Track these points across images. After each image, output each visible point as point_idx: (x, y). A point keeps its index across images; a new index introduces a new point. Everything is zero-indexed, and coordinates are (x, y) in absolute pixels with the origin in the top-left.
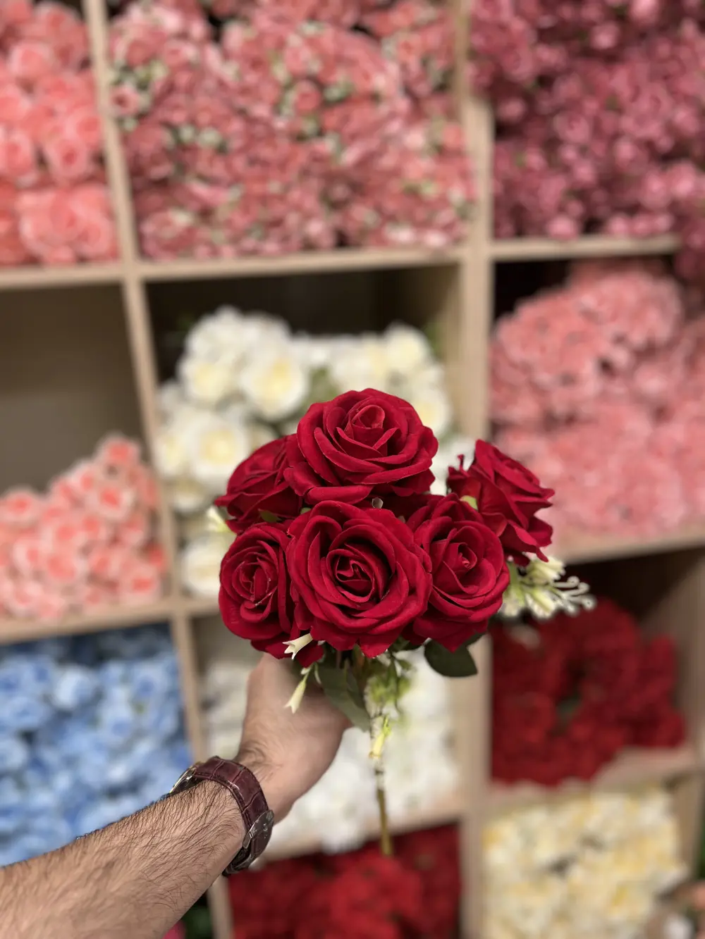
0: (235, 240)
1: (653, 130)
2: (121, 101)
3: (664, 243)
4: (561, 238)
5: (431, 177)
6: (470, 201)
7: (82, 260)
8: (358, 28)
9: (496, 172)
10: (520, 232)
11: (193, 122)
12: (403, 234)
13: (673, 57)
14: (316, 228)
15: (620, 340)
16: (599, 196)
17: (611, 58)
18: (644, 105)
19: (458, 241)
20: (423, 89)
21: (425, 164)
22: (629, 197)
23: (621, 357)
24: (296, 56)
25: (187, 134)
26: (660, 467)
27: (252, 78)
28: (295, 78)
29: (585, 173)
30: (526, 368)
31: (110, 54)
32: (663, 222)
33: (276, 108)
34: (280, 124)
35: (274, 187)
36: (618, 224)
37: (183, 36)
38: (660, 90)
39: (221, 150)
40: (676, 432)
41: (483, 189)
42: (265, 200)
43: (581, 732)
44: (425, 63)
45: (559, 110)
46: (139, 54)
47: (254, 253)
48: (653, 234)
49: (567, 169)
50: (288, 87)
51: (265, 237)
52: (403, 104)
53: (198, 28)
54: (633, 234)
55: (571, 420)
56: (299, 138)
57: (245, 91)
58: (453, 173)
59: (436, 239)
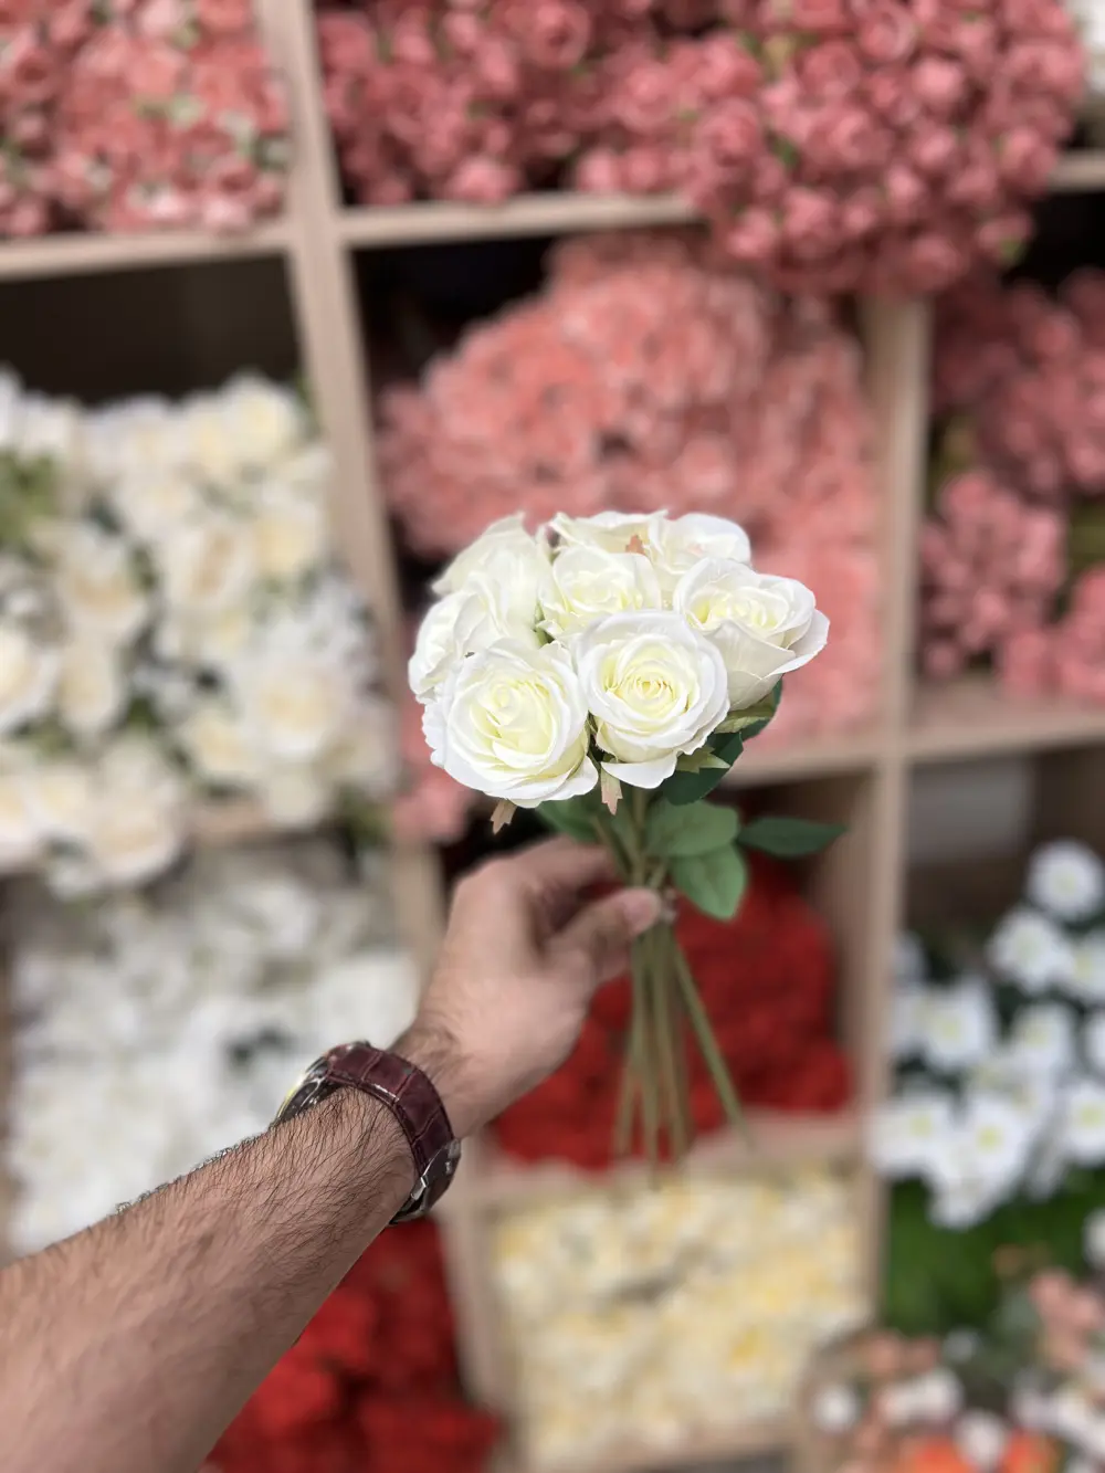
4: (473, 199)
6: (268, 133)
9: (327, 70)
10: (422, 192)
12: (167, 204)
15: (637, 398)
16: (539, 112)
19: (271, 210)
21: (170, 61)
22: (601, 114)
23: (640, 427)
29: (499, 69)
30: (471, 449)
36: (599, 167)
49: (468, 57)
54: (626, 186)
58: (229, 82)
59: (221, 210)
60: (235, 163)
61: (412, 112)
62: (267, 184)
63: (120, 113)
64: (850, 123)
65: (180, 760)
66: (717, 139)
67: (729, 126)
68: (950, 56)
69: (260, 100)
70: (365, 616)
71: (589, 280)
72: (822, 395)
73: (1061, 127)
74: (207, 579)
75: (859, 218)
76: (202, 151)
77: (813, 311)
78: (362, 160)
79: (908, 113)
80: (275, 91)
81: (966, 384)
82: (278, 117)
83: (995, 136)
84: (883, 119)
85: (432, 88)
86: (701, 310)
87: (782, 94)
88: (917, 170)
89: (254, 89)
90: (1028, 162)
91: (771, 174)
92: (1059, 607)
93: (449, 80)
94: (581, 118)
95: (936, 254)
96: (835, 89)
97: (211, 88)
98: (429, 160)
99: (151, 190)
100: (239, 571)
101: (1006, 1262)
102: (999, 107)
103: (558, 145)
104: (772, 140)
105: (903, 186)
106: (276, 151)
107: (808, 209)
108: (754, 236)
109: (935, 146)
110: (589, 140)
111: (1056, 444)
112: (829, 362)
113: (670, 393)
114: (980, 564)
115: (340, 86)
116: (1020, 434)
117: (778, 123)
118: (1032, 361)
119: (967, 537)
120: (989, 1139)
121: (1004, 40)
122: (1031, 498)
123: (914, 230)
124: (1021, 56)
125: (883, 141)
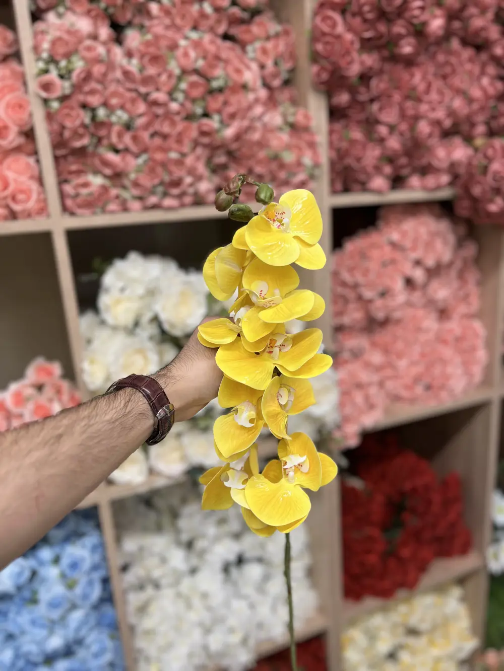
0: (141, 198)
1: (440, 114)
2: (46, 87)
3: (445, 194)
5: (288, 147)
6: (317, 165)
7: (13, 216)
8: (226, 37)
9: (331, 144)
11: (105, 104)
13: (448, 63)
14: (204, 186)
15: (418, 263)
16: (403, 161)
17: (409, 62)
18: (434, 96)
20: (276, 83)
21: (285, 137)
22: (424, 161)
23: (419, 275)
24: (186, 55)
25: (101, 113)
26: (447, 352)
27: (151, 71)
28: (184, 72)
29: (394, 143)
30: (356, 286)
31: (36, 49)
32: (445, 179)
33: (171, 94)
34: (174, 106)
35: (173, 155)
36: (415, 181)
37: (94, 37)
39: (128, 127)
40: (454, 326)
41: (324, 156)
42: (164, 165)
44: (276, 64)
45: (372, 101)
46: (61, 50)
47: (155, 207)
48: (438, 188)
49: (382, 140)
50: (180, 79)
51: (165, 194)
52: (263, 93)
53: (105, 32)
55: (385, 322)
56: (190, 117)
57: (146, 81)
58: (303, 145)
60: (303, 176)
61: (359, 160)
63: (262, 154)
69: (314, 152)
71: (399, 221)
82: (318, 158)
86: (438, 233)
89: (313, 147)
94: (416, 163)
97: (297, 147)
103: (404, 172)
110: (414, 171)
113: (430, 262)
115: (334, 150)
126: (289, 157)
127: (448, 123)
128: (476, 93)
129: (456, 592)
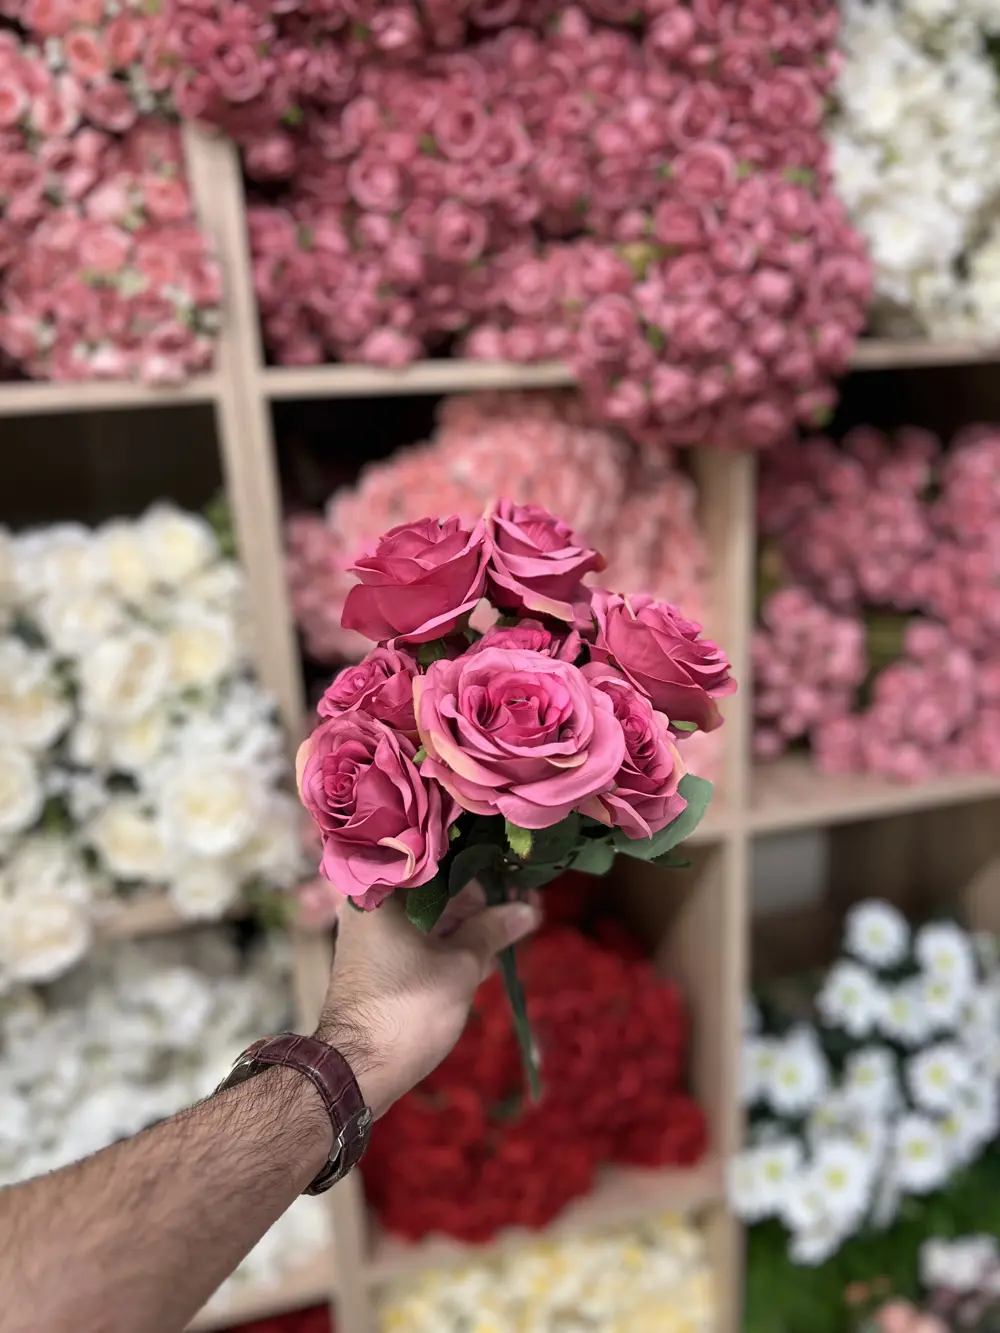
4: (381, 363)
6: (205, 304)
9: (255, 254)
10: (331, 357)
12: (107, 359)
13: (541, 67)
16: (440, 294)
19: (205, 366)
20: (122, 121)
21: (119, 240)
22: (493, 297)
29: (406, 258)
32: (557, 336)
38: (513, 125)
41: (240, 286)
43: (517, 1153)
44: (120, 76)
45: (349, 159)
48: (542, 356)
49: (380, 249)
52: (87, 144)
54: (508, 356)
58: (170, 259)
59: (157, 365)
60: (172, 328)
61: (329, 291)
62: (202, 345)
63: (71, 281)
64: (708, 317)
65: (91, 858)
66: (599, 325)
67: (607, 313)
68: (782, 268)
69: (199, 276)
70: (275, 719)
71: (474, 432)
72: (664, 526)
73: (858, 321)
74: (127, 689)
75: (711, 390)
76: (144, 316)
77: (656, 458)
78: (280, 328)
79: (750, 311)
80: (212, 270)
81: (777, 518)
82: (215, 291)
83: (811, 327)
84: (732, 315)
85: (350, 273)
86: (568, 457)
87: (650, 292)
88: (756, 353)
89: (194, 266)
90: (836, 349)
91: (641, 353)
92: (863, 699)
93: (362, 268)
94: (471, 301)
95: (767, 417)
96: (696, 290)
97: (155, 263)
98: (341, 330)
99: (93, 347)
100: (156, 680)
101: (856, 1295)
102: (814, 306)
103: (453, 321)
104: (644, 328)
105: (746, 366)
106: (210, 318)
107: (671, 382)
108: (626, 402)
109: (771, 336)
110: (478, 319)
111: (850, 564)
112: (671, 500)
114: (797, 663)
115: (266, 267)
116: (821, 557)
117: (648, 315)
118: (827, 498)
119: (787, 643)
120: (837, 1179)
121: (819, 255)
122: (836, 610)
123: (750, 400)
124: (830, 267)
125: (732, 330)
126: (132, 284)
127: (529, 210)
128: (611, 140)
129: (687, 1244)
